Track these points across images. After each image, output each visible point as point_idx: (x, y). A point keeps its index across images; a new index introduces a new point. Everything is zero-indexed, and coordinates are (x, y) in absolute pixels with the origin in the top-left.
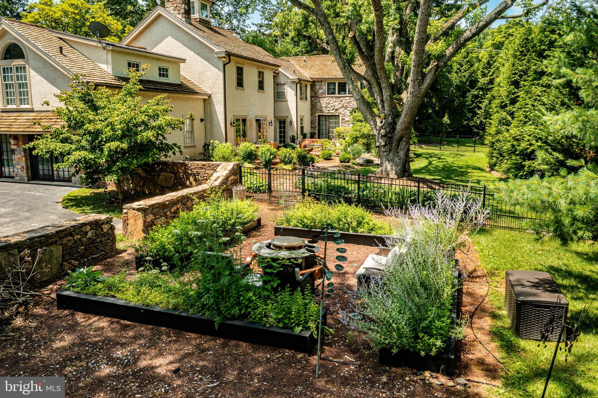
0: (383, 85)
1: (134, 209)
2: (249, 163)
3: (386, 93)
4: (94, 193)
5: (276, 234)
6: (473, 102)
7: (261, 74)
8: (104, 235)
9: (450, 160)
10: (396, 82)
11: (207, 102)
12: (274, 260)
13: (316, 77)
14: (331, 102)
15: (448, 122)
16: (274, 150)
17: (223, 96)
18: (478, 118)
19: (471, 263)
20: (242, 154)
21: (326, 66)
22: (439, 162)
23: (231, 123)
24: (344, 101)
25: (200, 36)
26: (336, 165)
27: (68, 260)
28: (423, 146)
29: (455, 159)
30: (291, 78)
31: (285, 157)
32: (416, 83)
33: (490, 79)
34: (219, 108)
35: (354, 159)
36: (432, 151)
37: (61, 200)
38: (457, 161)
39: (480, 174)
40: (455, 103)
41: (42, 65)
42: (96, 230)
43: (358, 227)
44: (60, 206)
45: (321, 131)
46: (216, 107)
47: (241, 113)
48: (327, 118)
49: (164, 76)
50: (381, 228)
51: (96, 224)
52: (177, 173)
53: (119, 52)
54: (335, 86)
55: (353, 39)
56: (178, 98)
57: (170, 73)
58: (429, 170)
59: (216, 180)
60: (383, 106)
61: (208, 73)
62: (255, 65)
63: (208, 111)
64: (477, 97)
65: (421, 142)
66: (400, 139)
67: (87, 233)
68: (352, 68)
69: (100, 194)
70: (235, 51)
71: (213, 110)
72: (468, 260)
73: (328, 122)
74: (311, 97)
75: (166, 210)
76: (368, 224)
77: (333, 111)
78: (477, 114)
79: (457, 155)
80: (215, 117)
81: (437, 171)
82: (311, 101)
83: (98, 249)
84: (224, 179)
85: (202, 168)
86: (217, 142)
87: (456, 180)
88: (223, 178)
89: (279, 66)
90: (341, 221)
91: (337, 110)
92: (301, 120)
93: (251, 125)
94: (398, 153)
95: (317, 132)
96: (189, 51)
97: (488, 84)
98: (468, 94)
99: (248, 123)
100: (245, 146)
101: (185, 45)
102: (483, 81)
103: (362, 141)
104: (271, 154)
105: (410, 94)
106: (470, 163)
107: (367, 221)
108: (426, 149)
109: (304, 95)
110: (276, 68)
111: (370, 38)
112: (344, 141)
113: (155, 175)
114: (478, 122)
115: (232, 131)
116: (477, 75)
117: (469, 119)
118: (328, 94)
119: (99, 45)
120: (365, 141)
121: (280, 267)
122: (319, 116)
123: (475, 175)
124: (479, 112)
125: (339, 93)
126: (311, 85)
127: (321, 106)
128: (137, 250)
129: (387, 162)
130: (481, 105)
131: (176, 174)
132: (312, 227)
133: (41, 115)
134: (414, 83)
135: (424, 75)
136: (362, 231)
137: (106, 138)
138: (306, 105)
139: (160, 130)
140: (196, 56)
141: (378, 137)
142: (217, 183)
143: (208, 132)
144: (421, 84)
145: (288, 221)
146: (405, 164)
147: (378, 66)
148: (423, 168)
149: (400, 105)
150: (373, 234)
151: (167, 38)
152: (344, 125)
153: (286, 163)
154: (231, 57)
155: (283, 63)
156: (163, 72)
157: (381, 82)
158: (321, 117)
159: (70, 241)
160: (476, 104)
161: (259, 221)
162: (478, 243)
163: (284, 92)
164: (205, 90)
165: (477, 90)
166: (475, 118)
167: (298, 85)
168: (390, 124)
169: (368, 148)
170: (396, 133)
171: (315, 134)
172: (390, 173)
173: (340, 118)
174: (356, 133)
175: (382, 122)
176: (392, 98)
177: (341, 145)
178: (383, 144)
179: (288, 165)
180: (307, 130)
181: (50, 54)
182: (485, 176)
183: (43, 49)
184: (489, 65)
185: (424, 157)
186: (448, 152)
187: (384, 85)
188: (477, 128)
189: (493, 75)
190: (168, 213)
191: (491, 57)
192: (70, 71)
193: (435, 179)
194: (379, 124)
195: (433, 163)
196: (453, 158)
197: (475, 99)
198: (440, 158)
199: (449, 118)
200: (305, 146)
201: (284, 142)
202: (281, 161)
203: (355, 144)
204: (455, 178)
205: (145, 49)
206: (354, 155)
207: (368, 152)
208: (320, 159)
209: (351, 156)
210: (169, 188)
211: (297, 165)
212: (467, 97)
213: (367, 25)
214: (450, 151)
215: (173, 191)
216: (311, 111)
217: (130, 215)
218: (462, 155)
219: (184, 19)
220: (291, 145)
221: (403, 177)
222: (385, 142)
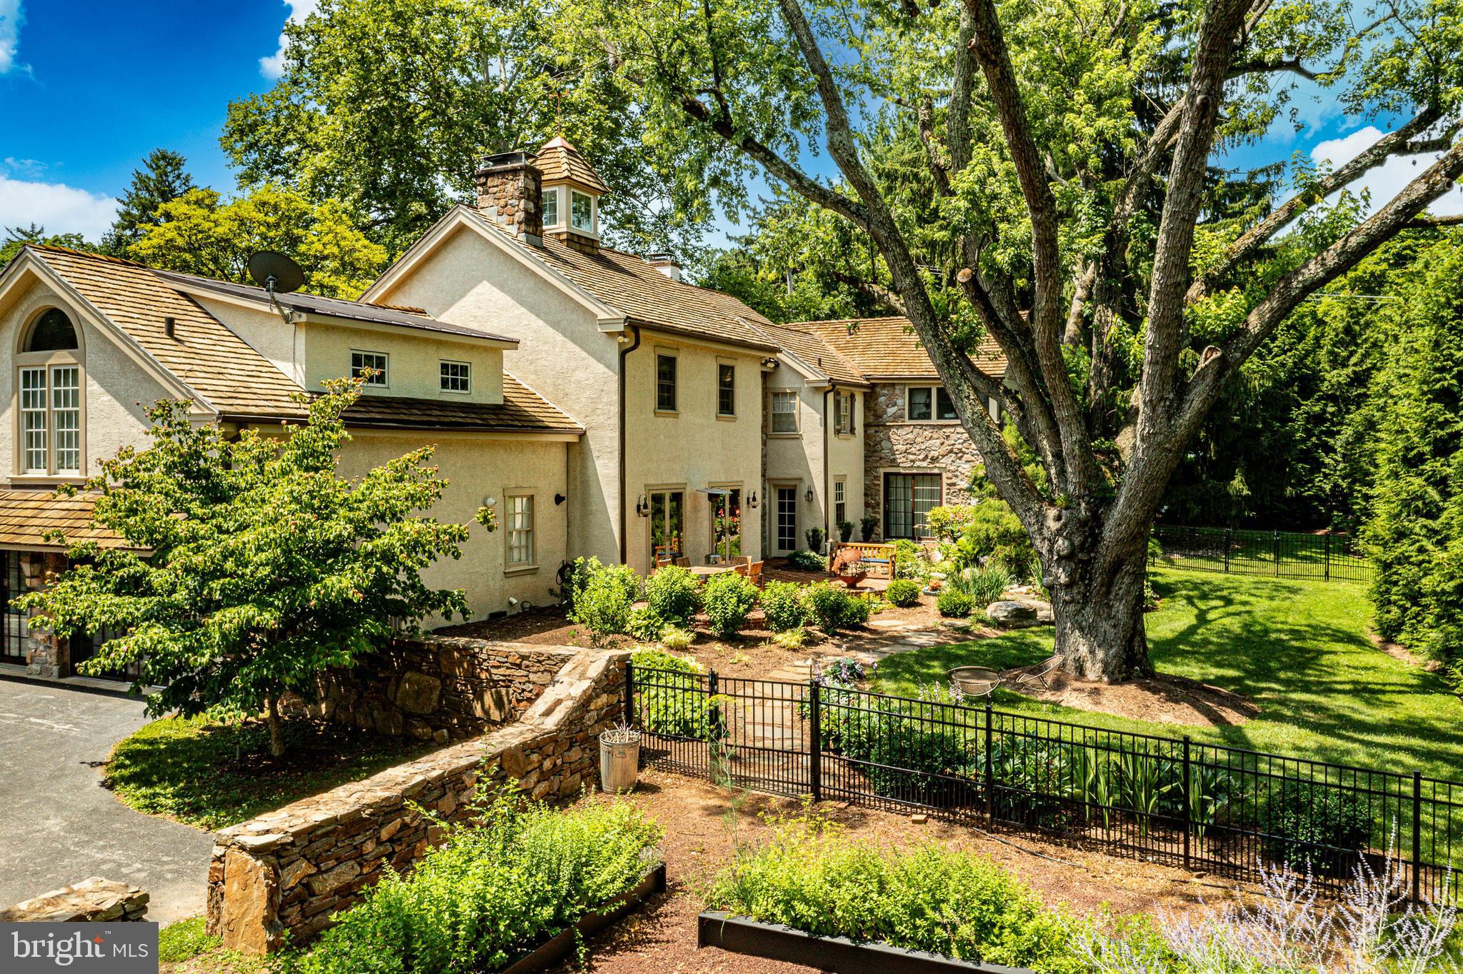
0: (1061, 414)
1: (242, 848)
2: (678, 625)
3: (1070, 438)
5: (700, 941)
6: (1309, 433)
7: (726, 373)
9: (1261, 607)
11: (576, 449)
13: (878, 374)
14: (918, 440)
15: (1246, 492)
16: (748, 588)
17: (616, 434)
18: (1326, 476)
20: (658, 599)
21: (904, 344)
22: (1229, 614)
23: (639, 506)
24: (954, 436)
25: (562, 279)
26: (930, 624)
28: (1176, 557)
29: (1275, 604)
30: (812, 377)
31: (782, 607)
32: (1160, 410)
33: (1354, 372)
34: (605, 468)
35: (983, 604)
36: (1203, 576)
37: (105, 758)
38: (1280, 610)
39: (1358, 661)
40: (1263, 440)
41: (117, 368)
43: (979, 940)
44: (97, 777)
45: (893, 515)
46: (599, 464)
47: (666, 477)
48: (909, 479)
49: (455, 386)
52: (448, 676)
53: (328, 329)
54: (929, 396)
55: (971, 288)
56: (493, 444)
57: (474, 378)
58: (1202, 641)
59: (548, 713)
60: (1062, 473)
61: (580, 375)
62: (711, 350)
63: (578, 473)
64: (1318, 419)
65: (1174, 544)
66: (1116, 567)
68: (970, 364)
69: (227, 731)
70: (654, 315)
71: (590, 471)
73: (910, 493)
74: (866, 425)
75: (359, 839)
77: (924, 464)
78: (1326, 466)
79: (1277, 588)
80: (593, 490)
82: (867, 436)
84: (575, 709)
85: (519, 666)
86: (594, 561)
87: (1289, 683)
88: (569, 704)
89: (776, 350)
90: (922, 912)
91: (934, 460)
92: (839, 486)
93: (696, 509)
94: (1110, 607)
95: (881, 517)
96: (533, 317)
97: (1350, 384)
98: (1294, 413)
99: (687, 504)
100: (665, 578)
101: (522, 303)
102: (1334, 377)
103: (1002, 551)
104: (739, 601)
105: (1142, 440)
106: (1321, 618)
108: (1187, 568)
109: (846, 422)
110: (767, 356)
111: (1021, 283)
112: (954, 547)
113: (388, 679)
114: (1328, 487)
115: (639, 530)
116: (1319, 363)
117: (1301, 483)
118: (911, 418)
119: (274, 311)
120: (1009, 550)
122: (887, 475)
123: (1343, 662)
124: (1327, 461)
125: (940, 417)
126: (865, 394)
127: (891, 449)
129: (1077, 633)
130: (1331, 441)
131: (446, 678)
134: (1154, 410)
135: (1182, 389)
137: (222, 590)
138: (851, 450)
139: (389, 563)
140: (550, 330)
141: (1050, 560)
142: (551, 723)
143: (575, 532)
144: (1173, 412)
145: (747, 895)
146: (1130, 641)
147: (1043, 362)
148: (1182, 638)
149: (1113, 470)
151: (480, 286)
152: (955, 500)
153: (783, 627)
154: (642, 333)
155: (794, 339)
156: (455, 375)
157: (1055, 404)
158: (892, 478)
160: (1319, 439)
161: (659, 874)
163: (793, 415)
164: (572, 420)
165: (1318, 400)
166: (1318, 479)
167: (831, 396)
168: (1083, 523)
169: (1020, 571)
170: (1102, 550)
171: (876, 522)
172: (1089, 666)
173: (945, 481)
174: (986, 526)
175: (1058, 518)
176: (1087, 453)
177: (947, 557)
178: (1064, 579)
179: (789, 633)
180: (854, 514)
181: (136, 339)
182: (1373, 669)
184: (1350, 336)
185: (1183, 597)
186: (1251, 579)
187: (1065, 413)
188: (1323, 502)
189: (1362, 361)
190: (369, 846)
191: (1355, 314)
192: (180, 383)
193: (1224, 681)
194: (1053, 525)
195: (1211, 616)
196: (1272, 598)
197: (1316, 425)
198: (1228, 602)
199: (1248, 482)
200: (844, 566)
201: (792, 545)
202: (770, 618)
203: (985, 559)
204: (1282, 675)
205: (423, 312)
206: (981, 593)
207: (1023, 584)
208: (887, 604)
209: (971, 597)
210: (426, 720)
211: (815, 630)
212: (1293, 420)
213: (1011, 251)
214: (1255, 574)
215: (436, 728)
216: (866, 461)
217: (230, 867)
218: (1294, 591)
219: (522, 237)
220: (808, 557)
221: (1127, 680)
222: (1070, 576)
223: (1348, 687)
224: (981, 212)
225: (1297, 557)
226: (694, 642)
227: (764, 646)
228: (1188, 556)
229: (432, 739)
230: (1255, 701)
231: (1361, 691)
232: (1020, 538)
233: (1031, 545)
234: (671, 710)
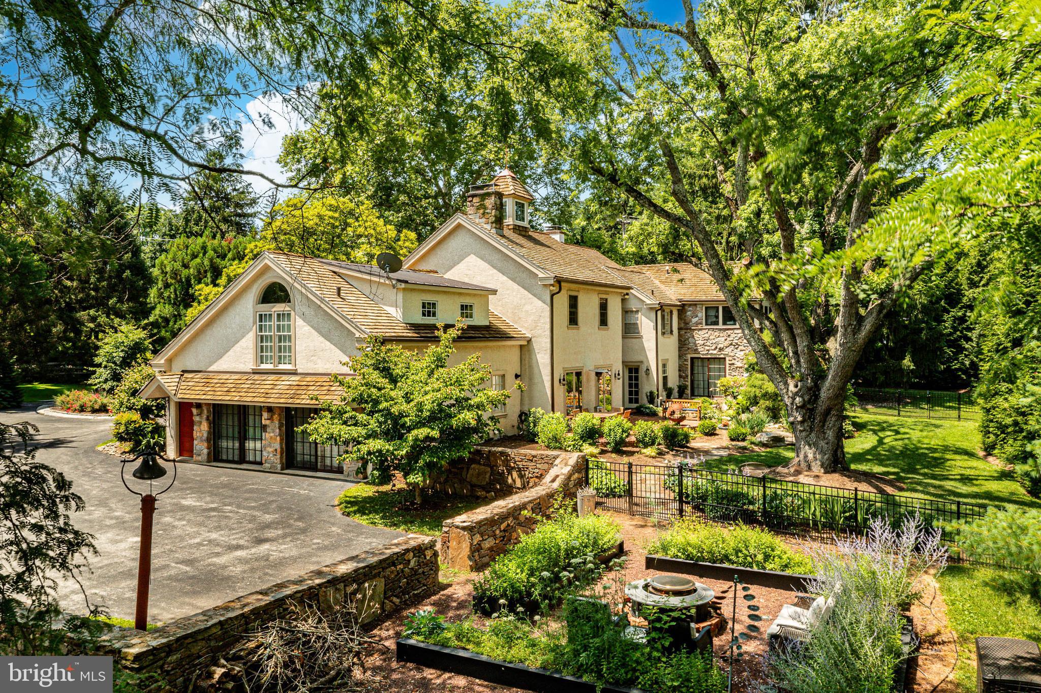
0: (797, 331)
1: (457, 527)
2: (590, 444)
3: (802, 344)
4: (378, 492)
5: (648, 567)
6: (955, 329)
7: (603, 303)
8: (427, 565)
9: (915, 435)
10: (817, 324)
11: (524, 349)
12: (663, 610)
13: (686, 298)
14: (711, 337)
15: (912, 367)
16: (627, 424)
17: (549, 340)
18: (966, 356)
19: (935, 622)
20: (580, 431)
21: (702, 279)
22: (896, 440)
23: (560, 380)
24: (733, 336)
25: (518, 255)
26: (724, 445)
27: (390, 597)
28: (869, 407)
29: (925, 434)
30: (648, 302)
31: (645, 435)
32: (849, 330)
34: (542, 358)
35: (754, 434)
36: (884, 418)
37: (337, 503)
38: (926, 437)
39: (966, 464)
40: (923, 335)
41: (312, 313)
42: (419, 557)
43: (765, 561)
44: (338, 512)
45: (696, 383)
46: (539, 357)
47: (574, 364)
48: (706, 362)
49: (467, 316)
50: (799, 564)
51: (419, 550)
52: (494, 465)
53: (412, 290)
54: (717, 311)
56: (486, 347)
57: (475, 311)
58: (880, 454)
59: (553, 481)
60: (798, 362)
61: (528, 307)
62: (595, 290)
63: (527, 362)
64: (961, 320)
65: (865, 399)
66: (827, 412)
67: (409, 561)
69: (385, 493)
70: (566, 274)
71: (534, 361)
72: (930, 617)
73: (706, 369)
74: (680, 329)
75: (494, 528)
76: (780, 558)
77: (715, 352)
78: (966, 350)
79: (928, 425)
80: (536, 371)
81: (893, 456)
82: (680, 335)
83: (419, 582)
84: (565, 479)
85: (532, 460)
86: (540, 411)
87: (925, 475)
88: (563, 477)
89: (629, 288)
90: (741, 551)
91: (721, 349)
92: (664, 366)
93: (588, 380)
94: (825, 433)
95: (689, 384)
98: (945, 317)
99: (584, 378)
100: (581, 420)
101: (494, 267)
102: (971, 294)
103: (764, 403)
104: (623, 431)
105: (840, 345)
106: (951, 441)
107: (779, 553)
108: (875, 414)
109: (668, 328)
110: (625, 291)
112: (734, 401)
113: (463, 468)
114: (967, 363)
115: (561, 393)
116: (961, 285)
117: (950, 359)
118: (707, 324)
119: (387, 282)
120: (768, 403)
121: (671, 621)
122: (692, 359)
123: (959, 465)
124: (967, 346)
125: (724, 324)
126: (679, 310)
127: (695, 343)
128: (476, 589)
129: (807, 447)
130: (969, 334)
131: (493, 467)
132: (699, 559)
133: (308, 379)
134: (846, 330)
135: (860, 320)
136: (771, 567)
137: (410, 422)
138: (671, 343)
140: (511, 283)
141: (792, 409)
142: (556, 485)
143: (525, 394)
144: (856, 331)
145: (665, 549)
146: (835, 452)
148: (868, 452)
149: (825, 359)
150: (788, 572)
151: (469, 257)
152: (734, 374)
153: (646, 445)
154: (563, 284)
155: (636, 278)
156: (467, 310)
157: (794, 326)
158: (696, 361)
159: (392, 572)
160: (961, 332)
161: (621, 545)
162: (949, 590)
163: (637, 324)
164: (523, 332)
165: (961, 309)
166: (961, 357)
167: (659, 313)
168: (809, 389)
169: (775, 415)
170: (820, 403)
171: (685, 387)
172: (813, 464)
173: (728, 362)
174: (754, 390)
175: (796, 386)
176: (811, 350)
177: (730, 407)
178: (799, 419)
179: (649, 448)
180: (673, 382)
181: (327, 299)
182: (975, 468)
183: (318, 293)
185: (871, 430)
186: (913, 420)
187: (799, 331)
188: (965, 372)
190: (498, 532)
193: (888, 473)
194: (792, 388)
195: (886, 441)
196: (921, 431)
197: (960, 324)
198: (897, 432)
199: (913, 361)
200: (673, 413)
201: (637, 401)
202: (639, 441)
203: (754, 409)
204: (922, 471)
205: (436, 272)
206: (752, 428)
207: (776, 423)
208: (698, 435)
209: (747, 430)
210: (483, 488)
211: (662, 447)
212: (945, 321)
213: (770, 248)
214: (916, 417)
215: (488, 492)
216: (679, 350)
217: (452, 535)
218: (937, 426)
219: (494, 231)
220: (649, 408)
221: (834, 471)
222: (803, 417)
223: (958, 477)
224: (754, 228)
225: (944, 407)
226: (600, 453)
227: (636, 456)
228: (877, 407)
229: (486, 497)
230: (904, 483)
231: (965, 479)
232: (775, 397)
233: (782, 400)
234: (604, 483)
